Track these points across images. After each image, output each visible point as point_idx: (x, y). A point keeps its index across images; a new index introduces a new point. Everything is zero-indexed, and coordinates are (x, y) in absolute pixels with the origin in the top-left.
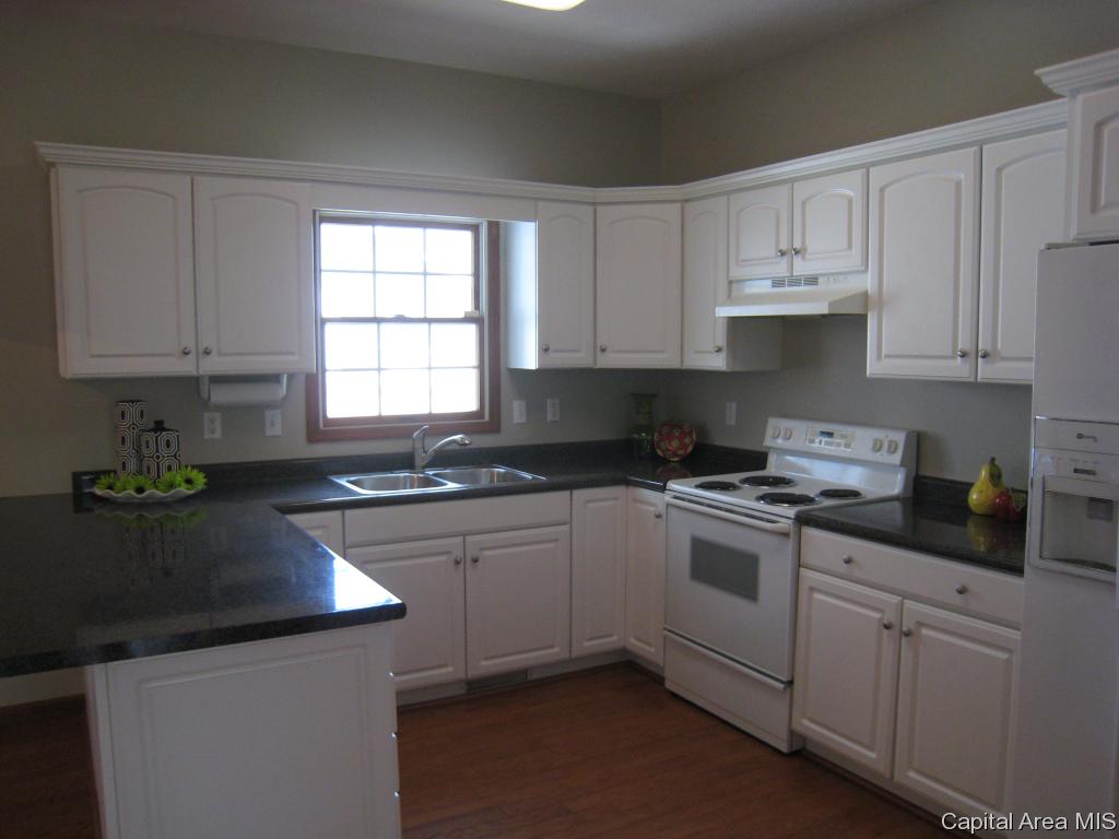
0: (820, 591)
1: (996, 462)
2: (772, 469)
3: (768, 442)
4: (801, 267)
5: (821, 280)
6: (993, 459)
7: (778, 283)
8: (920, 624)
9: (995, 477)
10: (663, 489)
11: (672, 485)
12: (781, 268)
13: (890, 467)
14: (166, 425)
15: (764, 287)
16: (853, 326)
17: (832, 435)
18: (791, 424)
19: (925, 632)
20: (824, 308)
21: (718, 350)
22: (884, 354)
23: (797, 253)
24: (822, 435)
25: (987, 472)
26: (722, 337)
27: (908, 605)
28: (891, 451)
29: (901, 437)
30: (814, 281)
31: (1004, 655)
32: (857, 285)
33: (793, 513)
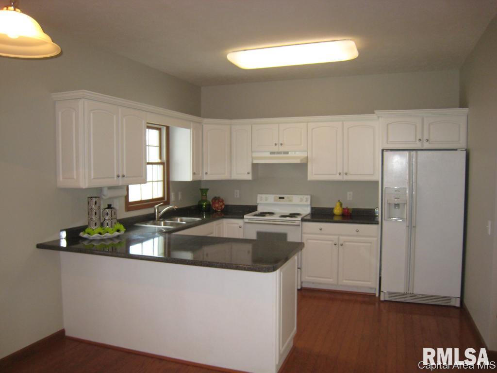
0: (310, 239)
1: (340, 201)
2: (260, 209)
3: (258, 202)
4: (282, 149)
5: (290, 153)
6: (339, 201)
7: (272, 153)
8: (345, 242)
9: (341, 205)
10: (243, 218)
11: (245, 216)
12: (275, 149)
13: (306, 206)
14: (112, 206)
15: (268, 155)
16: (302, 166)
17: (283, 198)
18: (267, 196)
19: (346, 243)
20: (298, 161)
21: (248, 173)
22: (314, 174)
23: (281, 145)
24: (280, 198)
25: (338, 204)
26: (250, 169)
27: (341, 237)
28: (306, 201)
29: (309, 197)
30: (287, 153)
31: (369, 244)
32: (304, 155)
33: (300, 219)
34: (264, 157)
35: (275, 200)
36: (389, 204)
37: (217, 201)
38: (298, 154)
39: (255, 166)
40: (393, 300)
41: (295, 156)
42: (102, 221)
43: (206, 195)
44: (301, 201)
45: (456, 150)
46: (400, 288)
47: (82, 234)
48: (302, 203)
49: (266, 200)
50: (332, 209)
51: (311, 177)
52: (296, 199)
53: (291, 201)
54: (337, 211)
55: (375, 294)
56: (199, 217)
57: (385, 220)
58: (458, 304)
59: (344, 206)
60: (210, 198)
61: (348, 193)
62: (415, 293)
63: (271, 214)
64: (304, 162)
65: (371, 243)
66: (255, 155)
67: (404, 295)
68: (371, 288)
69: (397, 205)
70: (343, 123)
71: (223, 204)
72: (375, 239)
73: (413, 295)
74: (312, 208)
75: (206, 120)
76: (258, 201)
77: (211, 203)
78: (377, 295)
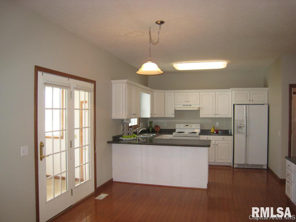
1: (214, 126)
2: (178, 130)
4: (188, 104)
7: (183, 105)
9: (214, 128)
10: (172, 134)
12: (185, 104)
13: (198, 129)
15: (182, 106)
16: (198, 111)
17: (188, 125)
18: (180, 124)
19: (219, 144)
20: (196, 109)
21: (173, 114)
22: (203, 114)
23: (188, 102)
24: (186, 125)
25: (213, 128)
26: (174, 113)
27: (216, 142)
28: (198, 127)
29: (200, 125)
30: (191, 105)
31: (228, 144)
32: (198, 106)
33: (198, 134)
34: (180, 107)
35: (184, 127)
36: (237, 127)
37: (156, 127)
38: (196, 106)
39: (176, 111)
40: (239, 167)
41: (194, 107)
42: (128, 133)
43: (152, 125)
44: (196, 127)
45: (264, 104)
46: (242, 162)
47: (121, 138)
48: (196, 128)
49: (180, 127)
50: (210, 130)
51: (201, 116)
52: (194, 126)
53: (191, 127)
54: (212, 131)
55: (231, 166)
56: (155, 134)
57: (236, 133)
58: (266, 167)
59: (215, 129)
60: (153, 126)
61: (217, 123)
62: (249, 164)
63: (183, 132)
64: (199, 109)
65: (229, 144)
66: (176, 106)
67: (244, 165)
68: (229, 163)
69: (240, 127)
70: (215, 93)
71: (159, 129)
72: (231, 142)
73: (248, 165)
74: (201, 130)
75: (155, 90)
76: (176, 127)
77: (154, 128)
78: (232, 166)
